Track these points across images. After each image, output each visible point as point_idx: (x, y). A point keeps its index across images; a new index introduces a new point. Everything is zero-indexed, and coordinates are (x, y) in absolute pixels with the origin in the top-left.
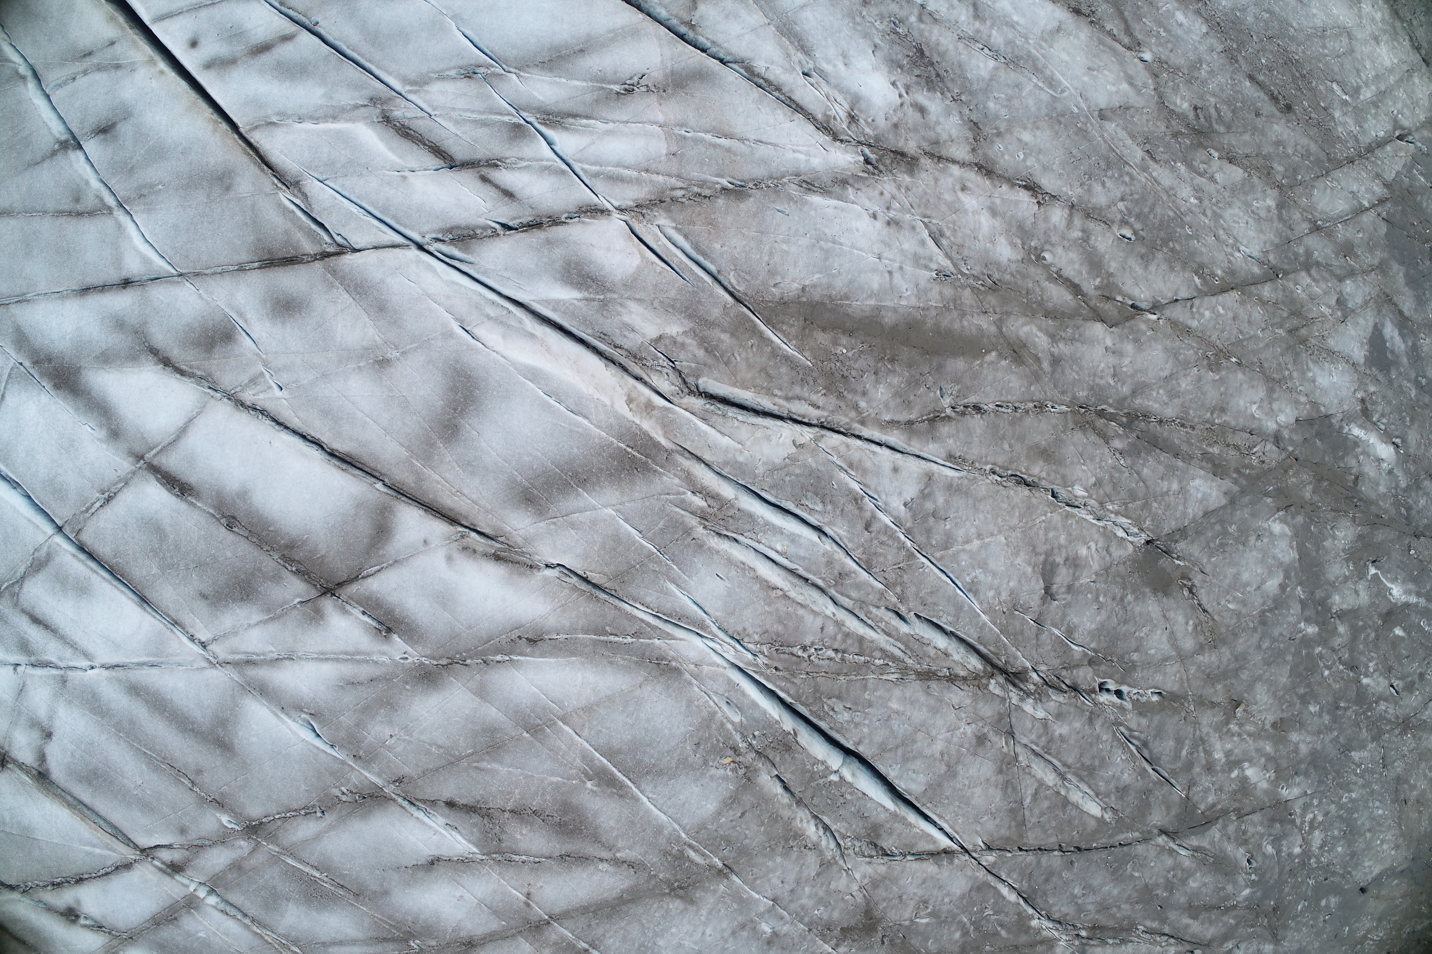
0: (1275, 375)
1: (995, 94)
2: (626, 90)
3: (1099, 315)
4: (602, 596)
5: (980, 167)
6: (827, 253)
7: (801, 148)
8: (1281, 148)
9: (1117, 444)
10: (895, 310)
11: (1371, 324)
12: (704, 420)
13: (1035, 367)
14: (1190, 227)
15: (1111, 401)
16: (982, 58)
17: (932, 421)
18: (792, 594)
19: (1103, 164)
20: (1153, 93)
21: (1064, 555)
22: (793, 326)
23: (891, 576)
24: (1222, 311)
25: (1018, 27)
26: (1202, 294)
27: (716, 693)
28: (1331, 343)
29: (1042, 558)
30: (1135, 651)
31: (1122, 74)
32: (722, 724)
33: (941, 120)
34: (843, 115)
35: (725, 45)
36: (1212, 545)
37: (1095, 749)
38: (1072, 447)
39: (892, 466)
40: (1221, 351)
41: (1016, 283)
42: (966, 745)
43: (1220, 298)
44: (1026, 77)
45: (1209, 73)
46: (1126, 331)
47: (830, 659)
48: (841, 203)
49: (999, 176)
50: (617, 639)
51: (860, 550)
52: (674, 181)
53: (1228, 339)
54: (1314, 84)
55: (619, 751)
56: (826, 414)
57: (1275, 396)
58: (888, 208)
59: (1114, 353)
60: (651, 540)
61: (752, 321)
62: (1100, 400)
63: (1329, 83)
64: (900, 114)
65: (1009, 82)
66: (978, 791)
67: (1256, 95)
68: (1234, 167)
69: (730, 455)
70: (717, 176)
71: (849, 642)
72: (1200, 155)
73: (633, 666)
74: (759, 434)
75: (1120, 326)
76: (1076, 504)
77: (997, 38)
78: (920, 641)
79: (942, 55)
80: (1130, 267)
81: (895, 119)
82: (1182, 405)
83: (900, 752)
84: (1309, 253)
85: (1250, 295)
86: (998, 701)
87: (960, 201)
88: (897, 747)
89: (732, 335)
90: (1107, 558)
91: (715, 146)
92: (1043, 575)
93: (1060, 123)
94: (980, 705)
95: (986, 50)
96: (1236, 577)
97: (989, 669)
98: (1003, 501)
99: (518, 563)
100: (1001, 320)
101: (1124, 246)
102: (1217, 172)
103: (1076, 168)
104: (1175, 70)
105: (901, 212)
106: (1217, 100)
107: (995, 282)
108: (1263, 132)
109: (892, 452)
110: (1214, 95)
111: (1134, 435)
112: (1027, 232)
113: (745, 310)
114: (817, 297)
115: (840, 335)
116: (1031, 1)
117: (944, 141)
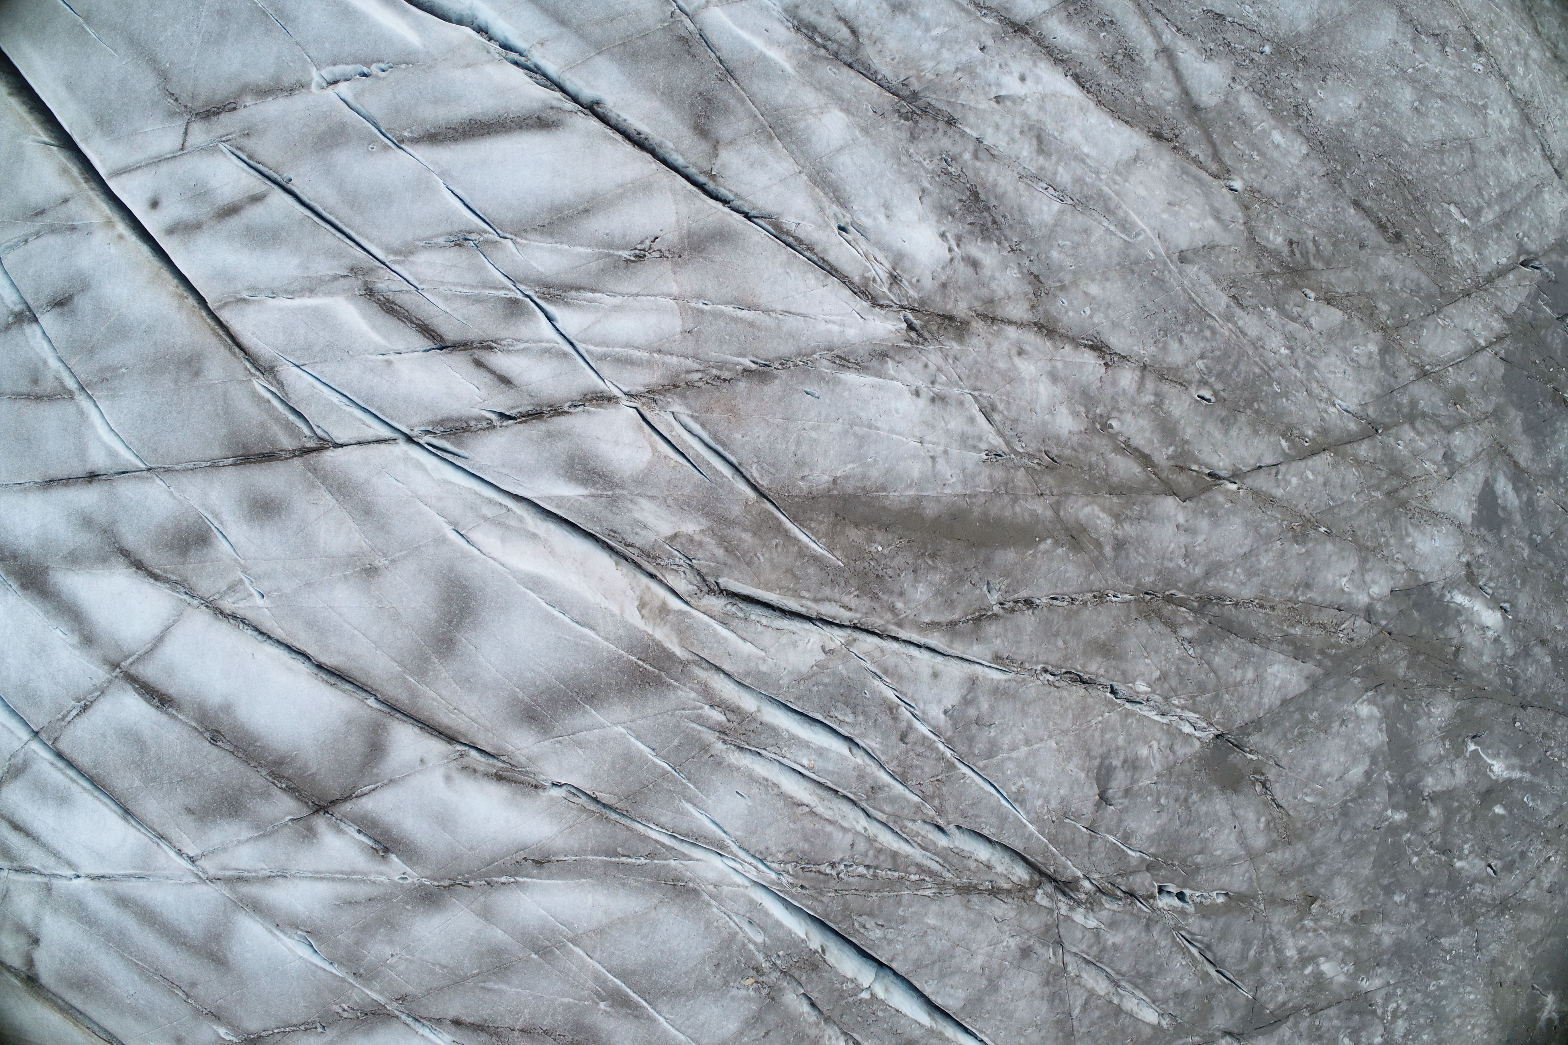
0: (1369, 544)
1: (1060, 242)
2: (636, 256)
3: (1171, 488)
4: (613, 816)
5: (1040, 326)
6: (862, 440)
7: (834, 318)
8: (1387, 284)
9: (1186, 632)
10: (938, 500)
11: (1481, 479)
12: (724, 624)
13: (1096, 553)
14: (1279, 384)
15: (1180, 585)
16: (1046, 199)
17: (977, 620)
18: (820, 810)
19: (1181, 318)
20: (1242, 228)
21: (1122, 757)
22: (822, 522)
23: (929, 789)
24: (1311, 476)
25: (1088, 161)
26: (1289, 459)
27: (737, 914)
28: (1435, 503)
29: (1096, 762)
30: (1199, 854)
31: (1207, 207)
32: (744, 945)
33: (997, 274)
34: (884, 276)
35: (750, 198)
36: (1289, 736)
37: (1152, 956)
38: (1135, 640)
39: (931, 671)
40: (1309, 520)
41: (1077, 457)
42: (1010, 959)
43: (1310, 462)
44: (1095, 220)
45: (1308, 201)
46: (1201, 504)
47: (861, 876)
48: (879, 380)
49: (1062, 336)
50: (629, 860)
51: (895, 762)
52: (690, 363)
53: (1316, 508)
54: (1429, 206)
55: (634, 973)
56: (859, 616)
57: (1368, 566)
58: (933, 383)
59: (1186, 530)
60: (665, 759)
61: (777, 519)
62: (1168, 585)
63: (1446, 205)
64: (949, 272)
65: (1076, 227)
66: (1022, 1004)
67: (1361, 223)
68: (1333, 309)
69: (752, 665)
70: (738, 355)
71: (882, 858)
72: (1295, 296)
73: (647, 888)
74: (784, 639)
75: (1195, 500)
76: (1138, 699)
77: (1064, 177)
78: (961, 855)
79: (999, 198)
80: (1209, 433)
81: (944, 278)
82: (1262, 584)
83: (936, 968)
84: (1414, 403)
85: (1344, 456)
86: (1045, 912)
87: (1015, 368)
88: (934, 963)
89: (755, 534)
90: (1171, 757)
91: (736, 320)
92: (1098, 780)
93: (1133, 272)
94: (1026, 917)
95: (1051, 190)
96: (1316, 768)
97: (1036, 877)
98: (1054, 703)
99: (522, 783)
100: (1058, 503)
101: (1202, 409)
102: (1313, 315)
103: (1151, 323)
104: (1268, 200)
105: (947, 385)
106: (1316, 232)
107: (1052, 459)
108: (1367, 267)
109: (932, 654)
110: (1312, 227)
111: (1206, 621)
112: (1091, 398)
113: (769, 506)
114: (850, 490)
115: (875, 531)
116: (1104, 127)
117: (1000, 299)
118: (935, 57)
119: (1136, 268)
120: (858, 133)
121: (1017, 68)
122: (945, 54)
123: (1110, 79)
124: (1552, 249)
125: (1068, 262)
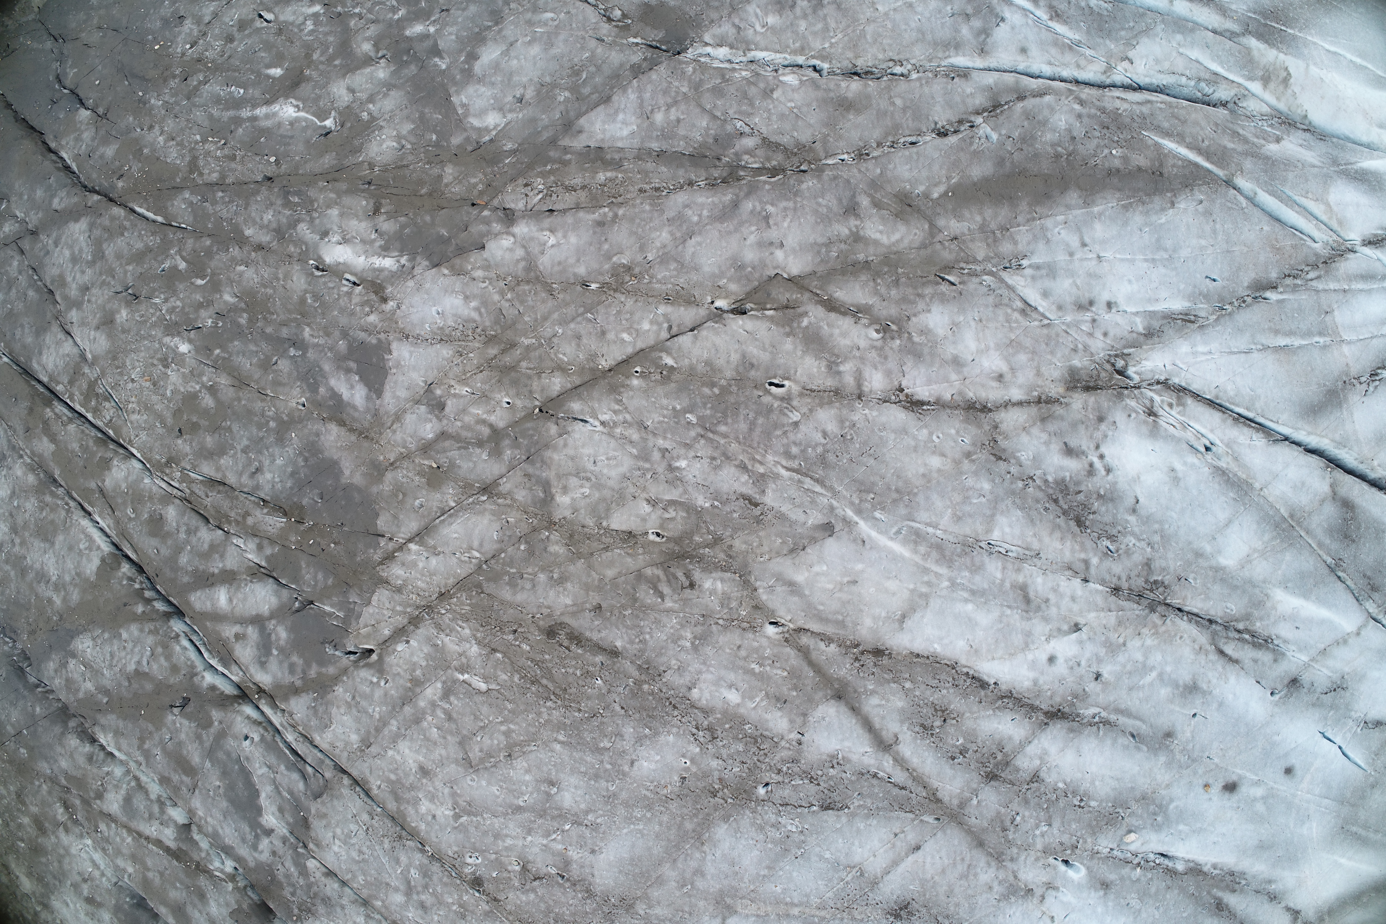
0: (527, 288)
1: (984, 500)
2: (1377, 375)
3: (796, 284)
5: (985, 409)
6: (1159, 246)
7: (1203, 358)
8: (556, 576)
9: (749, 142)
10: (1069, 207)
11: (387, 395)
12: (1216, 74)
13: (878, 196)
14: (689, 423)
15: (767, 187)
16: (1009, 539)
17: (996, 106)
19: (831, 457)
20: (758, 583)
21: (798, 11)
22: (1172, 167)
24: (625, 336)
25: (965, 595)
26: (659, 347)
28: (446, 352)
31: (807, 592)
33: (1043, 448)
34: (1161, 412)
35: (1296, 454)
36: (592, 69)
38: (812, 122)
39: (1028, 54)
40: (615, 291)
41: (915, 288)
43: (630, 350)
44: (951, 534)
45: (680, 638)
46: (757, 275)
48: (1151, 309)
52: (1320, 285)
53: (610, 306)
54: (516, 679)
56: (1107, 95)
57: (523, 264)
58: (1094, 321)
59: (771, 244)
61: (1212, 163)
62: (783, 184)
63: (493, 686)
64: (1098, 435)
65: (970, 520)
67: (604, 634)
68: (624, 528)
69: (1188, 40)
70: (1283, 301)
72: (674, 529)
74: (1166, 65)
75: (765, 278)
76: (790, 69)
77: (994, 568)
79: (1056, 528)
80: (764, 350)
81: (1103, 427)
82: (663, 211)
84: (496, 453)
85: (582, 371)
87: (1007, 359)
89: (1225, 147)
90: (737, 21)
91: (1291, 333)
93: (897, 491)
95: (1003, 551)
96: (549, 46)
98: (890, 45)
100: (932, 235)
101: (780, 372)
102: (649, 514)
103: (865, 443)
104: (731, 623)
105: (1078, 322)
106: (662, 607)
107: (943, 279)
108: (587, 588)
109: (1029, 70)
110: (668, 611)
111: (725, 159)
112: (909, 352)
113: (1220, 173)
114: (1157, 199)
115: (1122, 167)
116: (946, 641)
117: (1034, 424)
118: (1147, 652)
119: (895, 496)
120: (1208, 549)
121: (1060, 668)
122: (1139, 656)
123: (943, 696)
124: (336, 679)
125: (970, 482)
